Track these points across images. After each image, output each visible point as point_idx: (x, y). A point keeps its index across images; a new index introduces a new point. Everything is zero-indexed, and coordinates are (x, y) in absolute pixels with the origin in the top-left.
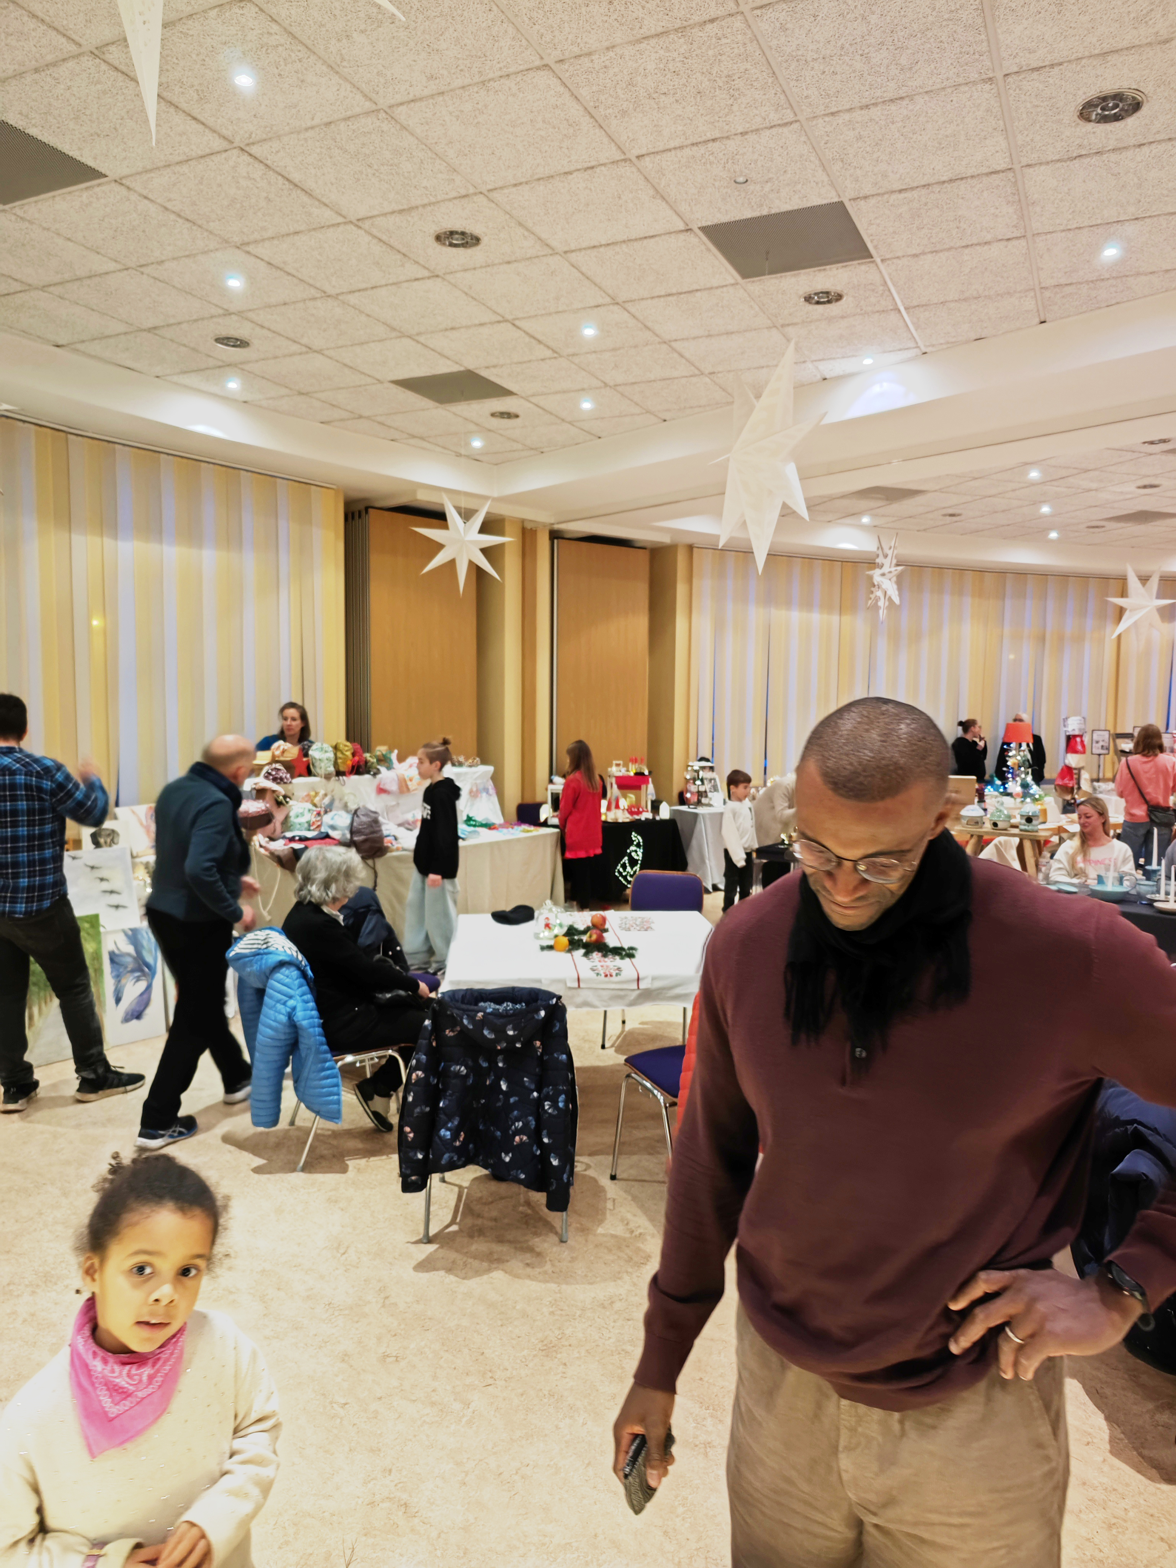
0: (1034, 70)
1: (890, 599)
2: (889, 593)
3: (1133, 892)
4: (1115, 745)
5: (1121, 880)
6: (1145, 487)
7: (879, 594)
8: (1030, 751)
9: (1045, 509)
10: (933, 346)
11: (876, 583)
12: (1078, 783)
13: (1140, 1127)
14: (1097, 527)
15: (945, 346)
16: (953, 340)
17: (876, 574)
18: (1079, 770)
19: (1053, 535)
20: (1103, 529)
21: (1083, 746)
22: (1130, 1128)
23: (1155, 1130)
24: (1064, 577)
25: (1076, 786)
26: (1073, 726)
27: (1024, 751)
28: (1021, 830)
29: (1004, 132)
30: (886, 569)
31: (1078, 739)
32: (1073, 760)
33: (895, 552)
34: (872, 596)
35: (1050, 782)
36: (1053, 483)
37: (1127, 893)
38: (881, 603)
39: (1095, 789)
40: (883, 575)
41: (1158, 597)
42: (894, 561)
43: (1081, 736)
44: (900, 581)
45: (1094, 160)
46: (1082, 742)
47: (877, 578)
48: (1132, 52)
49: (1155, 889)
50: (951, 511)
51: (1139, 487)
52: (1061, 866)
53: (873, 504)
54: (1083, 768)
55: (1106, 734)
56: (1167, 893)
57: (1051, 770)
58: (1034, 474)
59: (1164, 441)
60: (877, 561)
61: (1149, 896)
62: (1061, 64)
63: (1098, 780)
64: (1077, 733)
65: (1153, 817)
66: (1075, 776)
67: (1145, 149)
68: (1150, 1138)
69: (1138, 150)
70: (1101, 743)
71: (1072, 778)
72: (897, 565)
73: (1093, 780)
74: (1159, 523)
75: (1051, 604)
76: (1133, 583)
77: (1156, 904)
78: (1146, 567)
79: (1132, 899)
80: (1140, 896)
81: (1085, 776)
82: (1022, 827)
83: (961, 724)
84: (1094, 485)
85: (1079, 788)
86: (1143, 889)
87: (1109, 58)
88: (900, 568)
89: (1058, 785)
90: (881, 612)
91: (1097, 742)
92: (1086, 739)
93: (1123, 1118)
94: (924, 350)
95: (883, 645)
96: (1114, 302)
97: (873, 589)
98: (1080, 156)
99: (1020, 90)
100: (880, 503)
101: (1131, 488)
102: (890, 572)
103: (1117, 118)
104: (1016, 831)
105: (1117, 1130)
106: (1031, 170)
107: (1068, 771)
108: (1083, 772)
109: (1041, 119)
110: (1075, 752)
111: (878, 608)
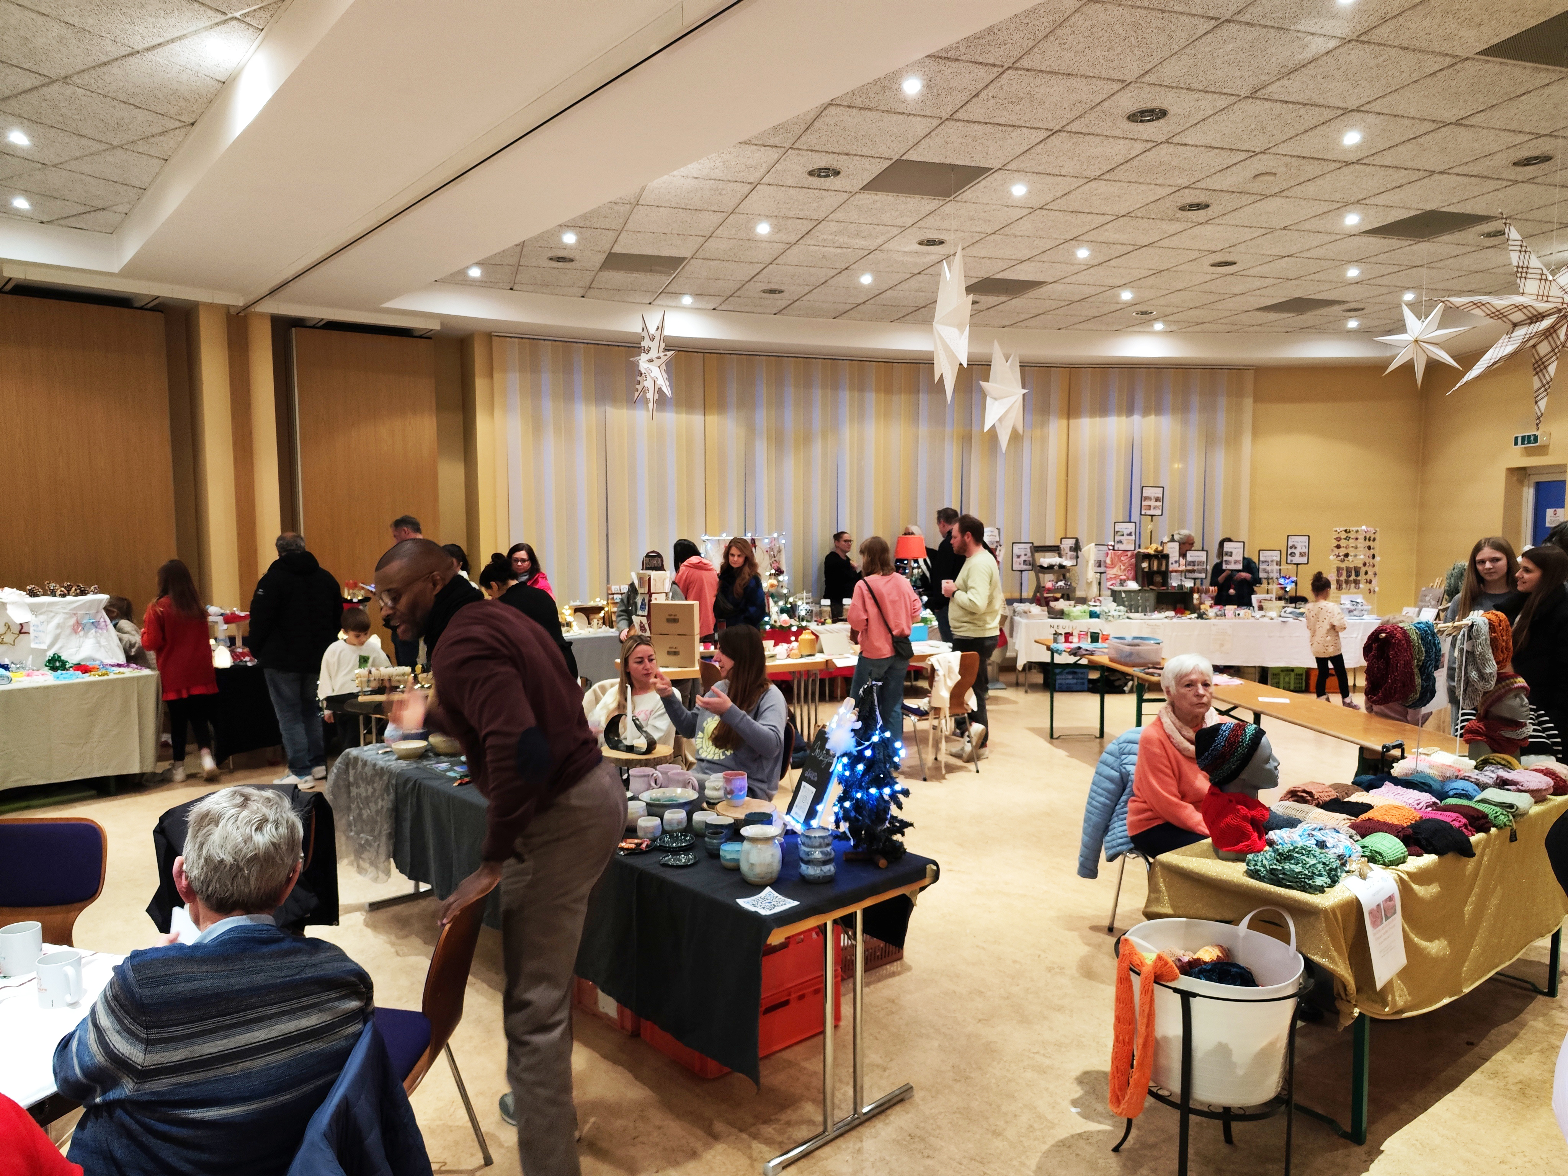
1: (660, 391)
2: (658, 382)
6: (931, 243)
7: (647, 384)
11: (643, 371)
17: (642, 360)
30: (653, 354)
33: (663, 334)
34: (640, 387)
38: (649, 395)
40: (651, 361)
42: (663, 345)
47: (643, 365)
50: (765, 286)
51: (924, 244)
55: (1026, 546)
58: (763, 228)
60: (643, 344)
72: (666, 350)
84: (863, 243)
88: (670, 353)
97: (639, 378)
101: (914, 245)
111: (646, 401)
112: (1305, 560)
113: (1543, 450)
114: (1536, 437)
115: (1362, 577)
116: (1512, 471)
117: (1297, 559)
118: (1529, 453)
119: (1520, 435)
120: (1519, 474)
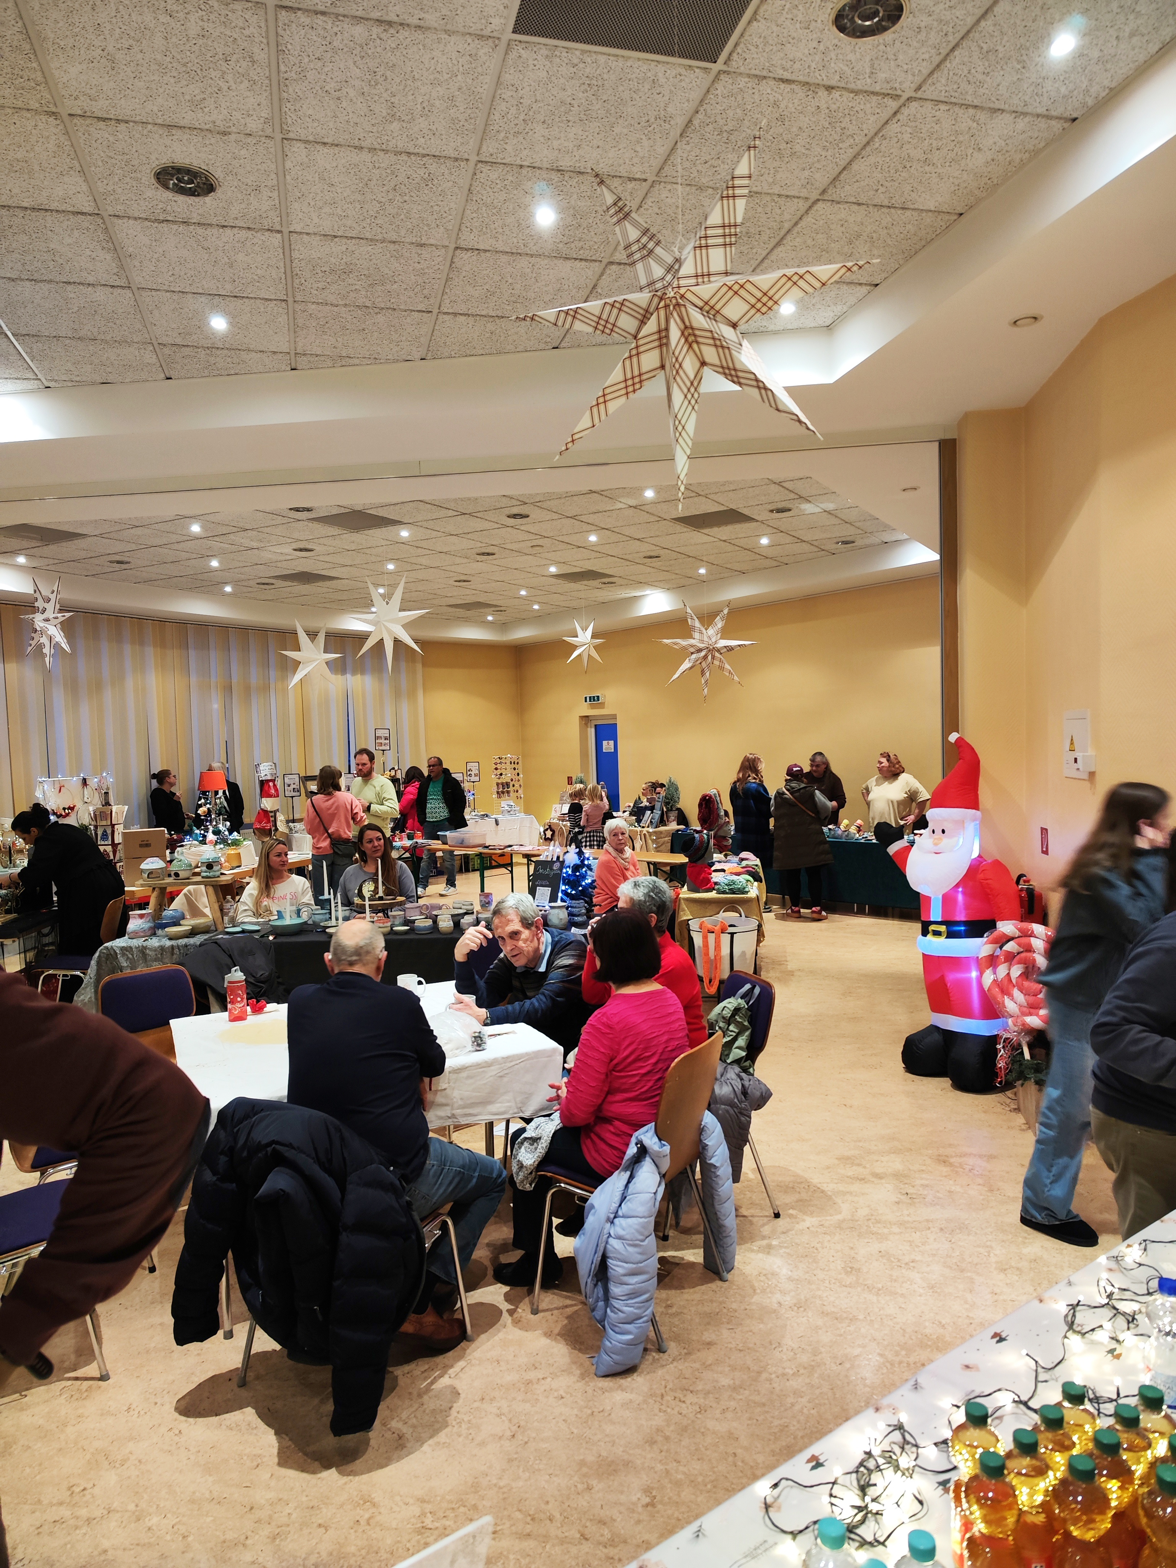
0: (99, 119)
1: (57, 646)
2: (55, 639)
3: (310, 922)
4: (305, 787)
5: (298, 913)
6: (301, 550)
7: (44, 640)
8: (226, 798)
9: (215, 563)
10: (56, 381)
11: (38, 629)
12: (276, 826)
13: (278, 1147)
14: (267, 584)
15: (70, 384)
16: (78, 379)
17: (38, 620)
18: (275, 812)
19: (228, 589)
20: (273, 587)
21: (276, 790)
22: (269, 1149)
23: (290, 1146)
24: (243, 631)
25: (273, 828)
26: (265, 771)
27: (220, 798)
28: (203, 877)
29: (82, 174)
30: (49, 614)
31: (271, 784)
32: (268, 804)
33: (59, 597)
35: (250, 826)
36: (216, 539)
37: (305, 923)
38: (46, 650)
39: (291, 830)
40: (47, 620)
41: (326, 651)
42: (58, 607)
43: (273, 781)
44: (67, 627)
45: (182, 228)
46: (275, 786)
47: (38, 624)
48: (195, 133)
49: (328, 916)
50: (118, 558)
51: (295, 550)
52: (246, 908)
53: (25, 543)
54: (278, 810)
55: (296, 777)
56: (337, 919)
57: (248, 817)
58: (196, 528)
59: (308, 510)
61: (322, 924)
62: (127, 122)
63: (293, 821)
64: (269, 778)
65: (336, 850)
66: (272, 819)
67: (228, 231)
68: (287, 1154)
69: (221, 230)
70: (292, 786)
71: (269, 821)
73: (288, 822)
74: (320, 584)
75: (235, 655)
76: (303, 638)
77: (327, 930)
78: (313, 624)
79: (310, 929)
80: (316, 925)
81: (281, 818)
82: (204, 874)
83: (154, 776)
84: (255, 544)
85: (277, 829)
86: (317, 918)
87: (174, 132)
88: (65, 614)
89: (257, 828)
90: (47, 660)
91: (289, 786)
92: (279, 783)
93: (264, 1142)
94: (47, 384)
95: (59, 697)
96: (232, 372)
98: (167, 221)
99: (89, 135)
100: (34, 543)
101: (288, 550)
102: (56, 618)
103: (192, 193)
104: (198, 879)
105: (260, 1155)
106: (120, 221)
107: (265, 814)
108: (278, 814)
109: (118, 172)
110: (270, 796)
111: (43, 656)
112: (477, 779)
113: (602, 706)
114: (598, 697)
115: (511, 789)
116: (582, 718)
117: (473, 779)
118: (593, 707)
119: (588, 696)
120: (586, 719)
